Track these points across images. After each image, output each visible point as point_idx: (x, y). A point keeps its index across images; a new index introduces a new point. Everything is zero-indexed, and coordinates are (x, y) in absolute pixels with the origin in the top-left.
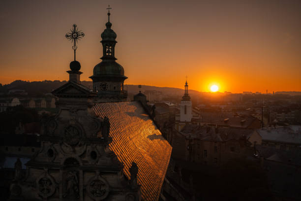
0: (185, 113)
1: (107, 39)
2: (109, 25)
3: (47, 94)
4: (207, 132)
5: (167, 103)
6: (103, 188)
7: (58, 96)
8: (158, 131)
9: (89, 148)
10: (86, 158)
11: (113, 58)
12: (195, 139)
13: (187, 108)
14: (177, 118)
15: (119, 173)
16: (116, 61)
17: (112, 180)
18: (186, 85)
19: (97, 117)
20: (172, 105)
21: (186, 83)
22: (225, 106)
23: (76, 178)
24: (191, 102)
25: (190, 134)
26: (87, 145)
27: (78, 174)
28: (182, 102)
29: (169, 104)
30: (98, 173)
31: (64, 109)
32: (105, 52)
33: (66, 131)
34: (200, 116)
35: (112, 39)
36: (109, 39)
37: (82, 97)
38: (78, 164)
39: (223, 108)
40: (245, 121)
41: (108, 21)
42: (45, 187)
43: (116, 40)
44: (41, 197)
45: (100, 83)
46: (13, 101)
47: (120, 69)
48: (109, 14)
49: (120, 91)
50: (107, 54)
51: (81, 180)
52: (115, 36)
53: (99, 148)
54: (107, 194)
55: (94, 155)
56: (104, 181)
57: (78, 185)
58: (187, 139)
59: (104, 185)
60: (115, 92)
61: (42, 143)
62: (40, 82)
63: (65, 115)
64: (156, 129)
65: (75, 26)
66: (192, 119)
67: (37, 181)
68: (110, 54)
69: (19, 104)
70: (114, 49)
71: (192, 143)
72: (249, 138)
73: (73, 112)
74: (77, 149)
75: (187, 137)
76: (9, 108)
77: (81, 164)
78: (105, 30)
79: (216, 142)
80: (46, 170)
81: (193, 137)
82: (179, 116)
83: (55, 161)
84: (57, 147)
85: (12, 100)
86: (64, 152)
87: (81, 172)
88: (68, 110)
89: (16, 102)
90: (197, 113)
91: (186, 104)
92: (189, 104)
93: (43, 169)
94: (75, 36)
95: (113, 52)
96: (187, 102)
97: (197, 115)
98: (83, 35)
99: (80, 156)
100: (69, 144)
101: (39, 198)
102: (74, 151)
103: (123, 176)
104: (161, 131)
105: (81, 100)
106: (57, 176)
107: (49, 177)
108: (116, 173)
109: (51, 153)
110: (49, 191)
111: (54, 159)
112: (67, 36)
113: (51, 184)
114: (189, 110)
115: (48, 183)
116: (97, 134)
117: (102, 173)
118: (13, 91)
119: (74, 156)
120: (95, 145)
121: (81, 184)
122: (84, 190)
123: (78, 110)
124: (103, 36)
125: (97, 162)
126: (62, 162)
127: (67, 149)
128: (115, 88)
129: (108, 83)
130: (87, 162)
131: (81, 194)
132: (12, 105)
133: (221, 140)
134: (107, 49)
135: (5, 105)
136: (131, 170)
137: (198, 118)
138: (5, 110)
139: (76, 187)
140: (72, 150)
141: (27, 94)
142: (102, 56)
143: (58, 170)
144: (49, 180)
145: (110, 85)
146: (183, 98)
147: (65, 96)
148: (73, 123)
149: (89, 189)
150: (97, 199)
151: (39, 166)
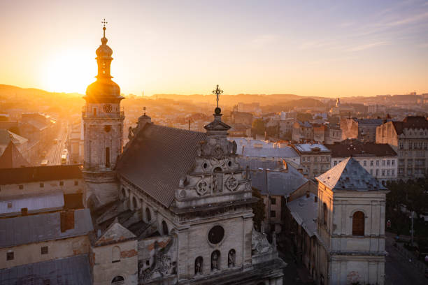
2: (104, 40)
9: (227, 160)
11: (108, 77)
16: (112, 79)
26: (226, 158)
30: (232, 174)
31: (212, 138)
33: (215, 151)
38: (221, 170)
41: (103, 37)
42: (202, 188)
45: (103, 104)
48: (104, 29)
54: (236, 185)
55: (230, 164)
56: (236, 178)
59: (235, 180)
63: (213, 141)
73: (218, 139)
74: (221, 161)
77: (223, 170)
80: (203, 177)
84: (208, 162)
86: (214, 164)
87: (223, 175)
88: (215, 138)
93: (201, 177)
99: (223, 165)
100: (216, 159)
101: (198, 196)
102: (219, 163)
106: (208, 180)
107: (205, 181)
109: (205, 166)
110: (204, 190)
111: (207, 169)
113: (206, 185)
115: (204, 185)
117: (235, 174)
119: (219, 166)
120: (230, 158)
123: (221, 138)
124: (98, 52)
125: (231, 168)
126: (212, 171)
127: (215, 162)
130: (226, 168)
143: (210, 176)
144: (205, 183)
148: (218, 146)
149: (228, 184)
150: (232, 189)
151: (198, 175)
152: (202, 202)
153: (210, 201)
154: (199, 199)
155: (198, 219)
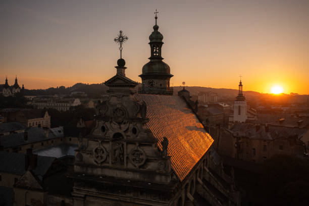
0: (239, 114)
1: (154, 41)
2: (156, 28)
3: (104, 96)
4: (257, 131)
5: (221, 104)
6: (141, 157)
7: (109, 86)
8: (201, 125)
9: (131, 126)
10: (129, 133)
11: (160, 58)
12: (243, 137)
13: (241, 108)
14: (230, 119)
15: (154, 145)
16: (163, 60)
17: (148, 151)
18: (241, 85)
19: (137, 101)
20: (227, 106)
21: (241, 83)
22: (288, 108)
23: (122, 149)
24: (245, 102)
25: (239, 132)
26: (129, 123)
27: (123, 145)
28: (236, 102)
29: (223, 105)
30: (137, 144)
31: (113, 96)
32: (152, 52)
33: (114, 112)
34: (256, 117)
35: (159, 41)
36: (156, 41)
37: (126, 86)
38: (123, 138)
39: (285, 110)
40: (302, 122)
41: (155, 25)
42: (99, 155)
43: (163, 41)
44: (97, 162)
45: (148, 80)
46: (75, 102)
47: (166, 68)
48: (156, 18)
49: (165, 88)
50: (155, 54)
51: (125, 150)
52: (161, 38)
53: (139, 125)
54: (144, 161)
55: (134, 131)
56: (143, 152)
57: (123, 154)
58: (234, 137)
59: (142, 154)
60: (162, 88)
61: (97, 122)
62: (98, 84)
63: (114, 100)
64: (197, 122)
65: (121, 32)
66: (247, 120)
67: (94, 150)
68: (157, 54)
69: (80, 104)
70: (161, 49)
71: (240, 141)
72: (302, 137)
73: (119, 98)
74: (122, 126)
75: (235, 135)
76: (71, 107)
77: (125, 138)
78: (153, 33)
79: (265, 141)
80: (100, 141)
81: (241, 134)
82: (233, 117)
83: (106, 135)
84: (108, 124)
85: (74, 100)
86: (113, 128)
87: (125, 144)
88: (116, 96)
89: (77, 102)
90: (253, 114)
91: (241, 105)
92: (244, 105)
93: (98, 141)
94: (121, 39)
95: (160, 53)
96: (241, 102)
97: (252, 116)
98: (127, 38)
99: (125, 132)
100: (116, 122)
101: (95, 163)
102: (120, 128)
103: (157, 148)
104: (203, 125)
105: (125, 88)
106: (108, 146)
107: (102, 147)
108: (151, 145)
109: (103, 129)
110: (102, 157)
111: (106, 134)
112: (115, 40)
113: (103, 152)
114: (244, 111)
115: (102, 152)
116: (136, 115)
117: (140, 145)
118: (75, 93)
119: (120, 131)
120: (135, 123)
121: (125, 153)
122: (127, 158)
123: (123, 96)
124: (151, 38)
125: (137, 136)
126: (111, 136)
127: (116, 126)
128: (161, 84)
129: (155, 81)
130: (129, 136)
131: (125, 161)
132: (74, 105)
133: (271, 138)
134: (155, 50)
135: (68, 105)
136: (162, 143)
137: (254, 119)
138: (68, 109)
139: (121, 156)
140: (118, 127)
141: (86, 95)
142: (150, 56)
143: (108, 142)
144: (102, 150)
145: (157, 83)
146: (236, 98)
147: (113, 86)
148: (119, 106)
149: (131, 157)
150: (137, 165)
151: (95, 139)
152: (98, 172)
153: (108, 173)
154: (95, 167)
155: (93, 190)
